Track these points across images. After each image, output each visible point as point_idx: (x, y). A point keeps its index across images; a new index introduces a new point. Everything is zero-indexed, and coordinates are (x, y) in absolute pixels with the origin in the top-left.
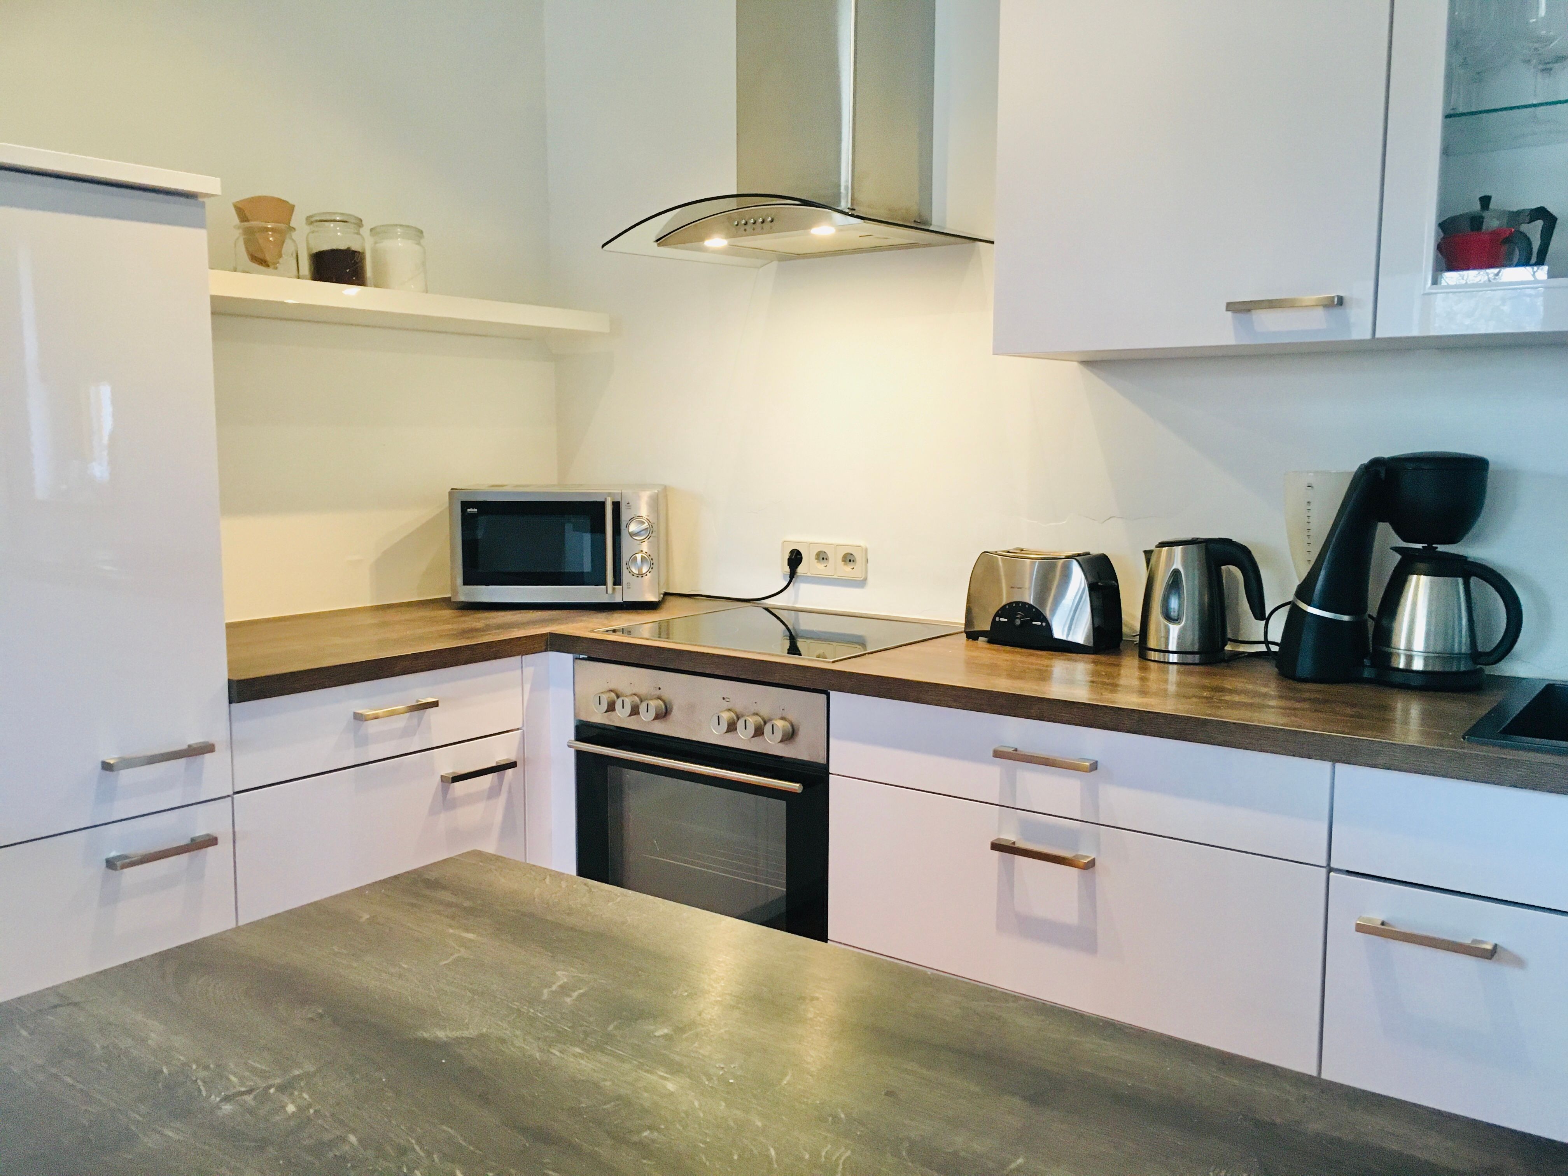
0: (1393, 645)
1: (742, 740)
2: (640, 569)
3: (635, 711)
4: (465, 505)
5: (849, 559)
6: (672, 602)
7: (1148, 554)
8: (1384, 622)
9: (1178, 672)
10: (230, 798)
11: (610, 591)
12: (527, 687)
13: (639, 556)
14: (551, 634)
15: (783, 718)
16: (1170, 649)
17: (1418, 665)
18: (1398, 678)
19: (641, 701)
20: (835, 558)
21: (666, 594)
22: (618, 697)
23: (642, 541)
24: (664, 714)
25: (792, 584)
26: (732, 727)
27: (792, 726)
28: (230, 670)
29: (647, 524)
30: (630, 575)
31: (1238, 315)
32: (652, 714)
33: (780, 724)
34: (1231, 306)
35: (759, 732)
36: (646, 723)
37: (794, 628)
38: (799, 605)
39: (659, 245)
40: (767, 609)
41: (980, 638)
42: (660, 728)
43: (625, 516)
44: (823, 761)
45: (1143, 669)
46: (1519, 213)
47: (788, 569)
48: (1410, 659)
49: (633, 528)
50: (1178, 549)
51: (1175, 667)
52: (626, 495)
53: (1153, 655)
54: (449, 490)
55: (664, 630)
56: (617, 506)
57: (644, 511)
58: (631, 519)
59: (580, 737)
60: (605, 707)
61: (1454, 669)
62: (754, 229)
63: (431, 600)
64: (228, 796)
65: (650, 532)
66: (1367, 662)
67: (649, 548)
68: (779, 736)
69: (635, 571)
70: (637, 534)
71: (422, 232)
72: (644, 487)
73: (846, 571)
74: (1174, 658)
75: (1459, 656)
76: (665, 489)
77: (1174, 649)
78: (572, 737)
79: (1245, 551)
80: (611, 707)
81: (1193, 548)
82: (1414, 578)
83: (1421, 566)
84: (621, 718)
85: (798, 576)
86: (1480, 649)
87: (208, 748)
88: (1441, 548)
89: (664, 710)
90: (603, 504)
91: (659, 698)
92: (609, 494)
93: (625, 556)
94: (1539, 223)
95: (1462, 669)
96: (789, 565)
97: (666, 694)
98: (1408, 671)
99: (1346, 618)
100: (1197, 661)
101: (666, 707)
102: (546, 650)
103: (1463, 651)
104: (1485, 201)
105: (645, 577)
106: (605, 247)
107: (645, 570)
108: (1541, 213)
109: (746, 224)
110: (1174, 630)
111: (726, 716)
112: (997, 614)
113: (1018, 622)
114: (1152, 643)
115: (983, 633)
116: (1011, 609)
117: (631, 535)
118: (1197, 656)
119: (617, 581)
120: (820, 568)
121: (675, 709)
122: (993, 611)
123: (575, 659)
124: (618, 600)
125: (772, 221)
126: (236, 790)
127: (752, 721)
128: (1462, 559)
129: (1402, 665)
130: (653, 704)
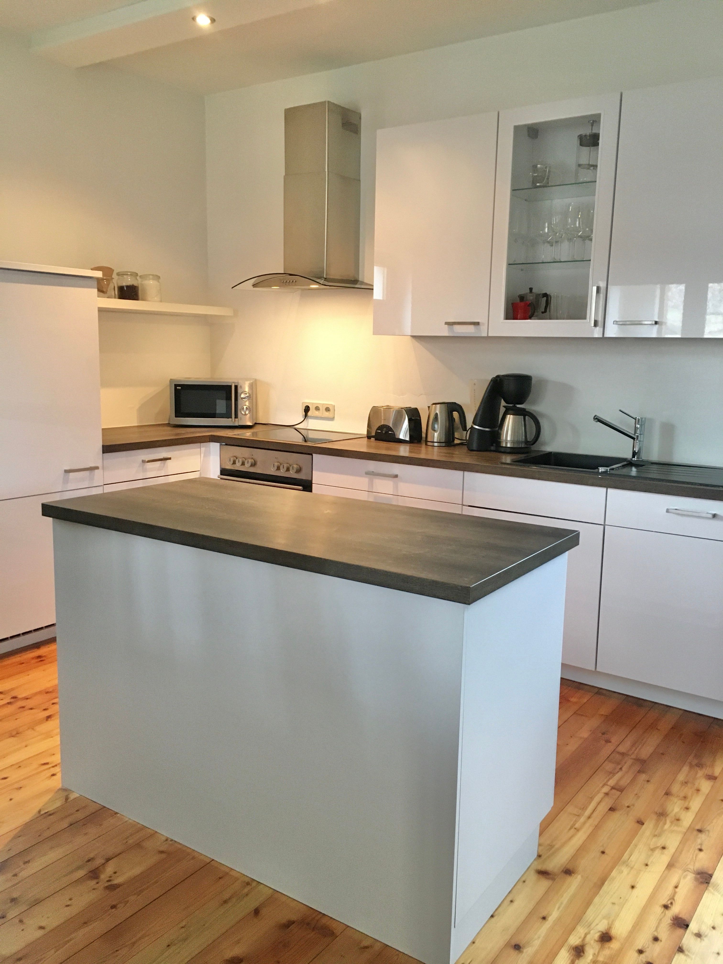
0: (501, 439)
1: (282, 473)
2: (245, 412)
3: (243, 464)
4: (176, 386)
5: (328, 409)
6: (257, 426)
7: (429, 407)
8: (499, 431)
9: (438, 449)
10: (102, 487)
11: (233, 420)
12: (202, 455)
13: (245, 407)
14: (211, 435)
15: (297, 465)
16: (435, 441)
17: (509, 445)
18: (503, 450)
19: (246, 460)
20: (322, 409)
21: (256, 423)
22: (237, 458)
23: (246, 401)
24: (254, 465)
25: (306, 419)
26: (278, 468)
27: (300, 467)
28: (103, 442)
29: (248, 394)
30: (241, 415)
31: (449, 326)
32: (250, 464)
33: (295, 466)
34: (447, 323)
35: (288, 470)
36: (247, 468)
37: (306, 436)
38: (308, 428)
39: (253, 287)
40: (296, 429)
41: (372, 438)
42: (252, 470)
43: (239, 391)
44: (310, 479)
45: (426, 448)
46: (539, 295)
47: (304, 413)
48: (506, 443)
49: (243, 396)
50: (438, 406)
51: (437, 448)
52: (241, 383)
53: (429, 444)
54: (170, 380)
55: (254, 434)
56: (236, 387)
57: (247, 389)
58: (242, 393)
59: (221, 474)
60: (232, 462)
61: (520, 446)
62: (289, 284)
63: (161, 424)
64: (101, 486)
65: (249, 397)
66: (494, 445)
67: (249, 404)
68: (295, 470)
69: (243, 413)
70: (244, 398)
71: (159, 277)
72: (247, 380)
73: (327, 414)
74: (436, 444)
75: (522, 442)
76: (256, 380)
77: (436, 441)
78: (219, 474)
79: (460, 407)
80: (234, 463)
81: (443, 405)
82: (509, 416)
83: (510, 412)
84: (238, 467)
85: (308, 416)
86: (528, 440)
87: (97, 468)
88: (518, 406)
89: (254, 463)
90: (231, 386)
91: (252, 459)
92: (234, 382)
93: (239, 407)
94: (545, 298)
95: (523, 446)
96: (305, 412)
97: (255, 457)
98: (506, 447)
99: (487, 429)
100: (444, 445)
101: (255, 462)
102: (210, 442)
103: (523, 440)
104: (531, 289)
105: (247, 416)
106: (233, 288)
107: (247, 412)
108: (545, 295)
109: (286, 282)
110: (436, 434)
111: (276, 464)
112: (377, 429)
113: (384, 432)
114: (429, 439)
115: (373, 437)
116: (381, 427)
117: (242, 398)
118: (444, 444)
119: (236, 417)
120: (317, 413)
121: (258, 463)
122: (376, 428)
123: (220, 445)
124: (237, 424)
125: (296, 282)
126: (105, 484)
127: (285, 465)
128: (524, 410)
129: (504, 446)
130: (250, 461)
